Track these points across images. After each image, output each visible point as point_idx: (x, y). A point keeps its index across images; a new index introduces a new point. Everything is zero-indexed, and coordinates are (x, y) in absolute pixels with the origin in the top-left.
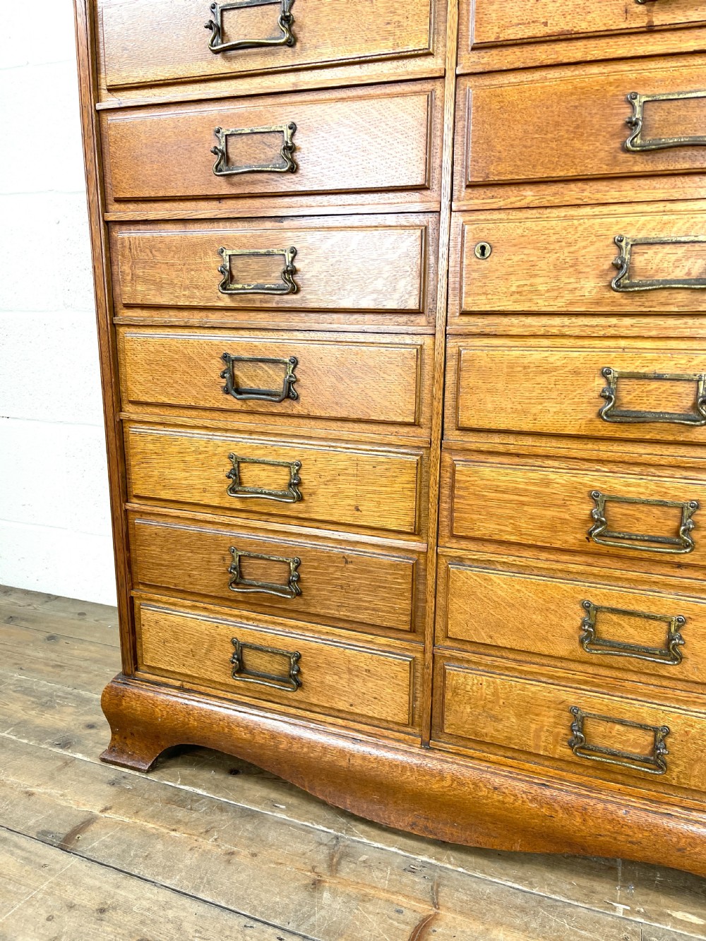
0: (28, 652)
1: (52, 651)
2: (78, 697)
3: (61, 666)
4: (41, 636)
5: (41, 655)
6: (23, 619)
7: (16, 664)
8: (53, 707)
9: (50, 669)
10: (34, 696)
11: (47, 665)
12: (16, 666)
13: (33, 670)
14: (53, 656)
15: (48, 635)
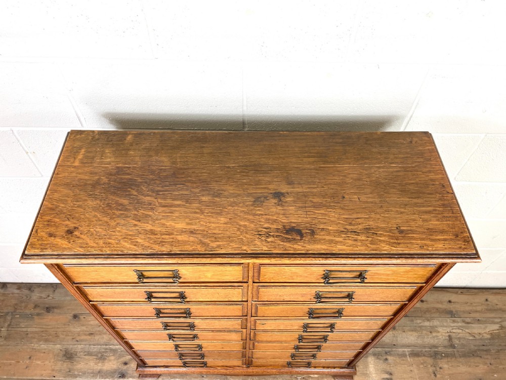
0: (73, 329)
1: (83, 325)
2: (111, 350)
3: (92, 334)
4: (70, 316)
5: (79, 330)
6: (53, 308)
7: (73, 339)
8: (106, 359)
9: (89, 337)
10: (94, 355)
11: (86, 335)
12: (74, 340)
13: (82, 340)
14: (84, 328)
15: (72, 315)
